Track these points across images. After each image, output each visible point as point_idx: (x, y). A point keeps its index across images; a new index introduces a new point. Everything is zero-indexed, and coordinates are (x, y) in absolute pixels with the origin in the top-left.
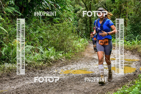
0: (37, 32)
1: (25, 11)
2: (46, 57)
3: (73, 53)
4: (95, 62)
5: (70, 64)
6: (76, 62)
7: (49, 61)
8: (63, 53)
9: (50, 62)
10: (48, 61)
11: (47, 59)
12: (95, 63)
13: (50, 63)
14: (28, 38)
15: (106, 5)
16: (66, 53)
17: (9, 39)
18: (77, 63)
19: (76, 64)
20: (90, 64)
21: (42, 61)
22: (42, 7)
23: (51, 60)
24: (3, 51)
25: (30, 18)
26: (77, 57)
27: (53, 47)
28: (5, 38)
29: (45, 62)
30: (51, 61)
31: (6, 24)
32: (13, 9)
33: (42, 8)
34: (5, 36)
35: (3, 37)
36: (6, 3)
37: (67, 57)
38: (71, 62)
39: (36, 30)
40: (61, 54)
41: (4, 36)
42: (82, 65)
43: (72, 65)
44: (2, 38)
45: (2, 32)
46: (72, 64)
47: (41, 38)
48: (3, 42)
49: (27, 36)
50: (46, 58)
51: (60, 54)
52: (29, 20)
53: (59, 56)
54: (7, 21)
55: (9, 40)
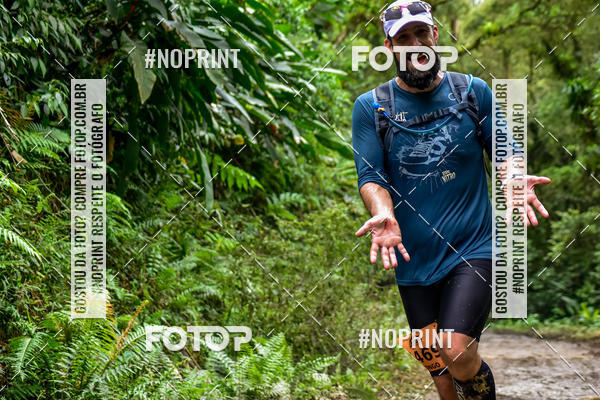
0: (191, 260)
1: (123, 152)
2: (249, 386)
3: (386, 370)
8: (330, 371)
11: (252, 396)
14: (146, 292)
15: (540, 132)
16: (349, 371)
17: (46, 298)
22: (213, 130)
24: (21, 356)
25: (147, 191)
26: (407, 391)
27: (280, 338)
28: (24, 288)
31: (27, 215)
32: (62, 140)
33: (208, 136)
34: (25, 277)
35: (16, 284)
36: (23, 107)
37: (354, 387)
39: (182, 254)
40: (325, 376)
41: (22, 282)
44: (12, 291)
45: (7, 259)
48: (16, 313)
49: (135, 281)
50: (248, 393)
51: (319, 372)
52: (147, 199)
53: (311, 382)
54: (34, 203)
55: (44, 303)
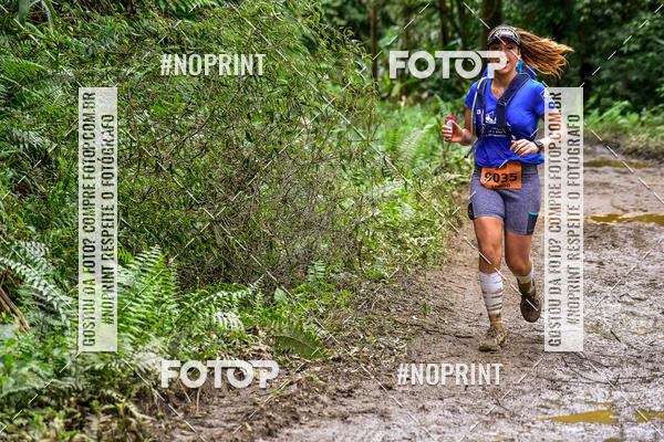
4: (554, 384)
5: (320, 415)
6: (372, 386)
7: (123, 390)
9: (133, 409)
10: (110, 400)
11: (99, 377)
12: (554, 396)
13: (127, 410)
16: (279, 294)
18: (389, 394)
19: (382, 406)
20: (510, 404)
21: (58, 395)
23: (137, 387)
29: (84, 405)
30: (142, 397)
37: (286, 333)
38: (331, 388)
40: (233, 316)
42: (432, 417)
43: (336, 426)
46: (344, 418)
47: (34, 152)
50: (93, 372)
53: (211, 328)
